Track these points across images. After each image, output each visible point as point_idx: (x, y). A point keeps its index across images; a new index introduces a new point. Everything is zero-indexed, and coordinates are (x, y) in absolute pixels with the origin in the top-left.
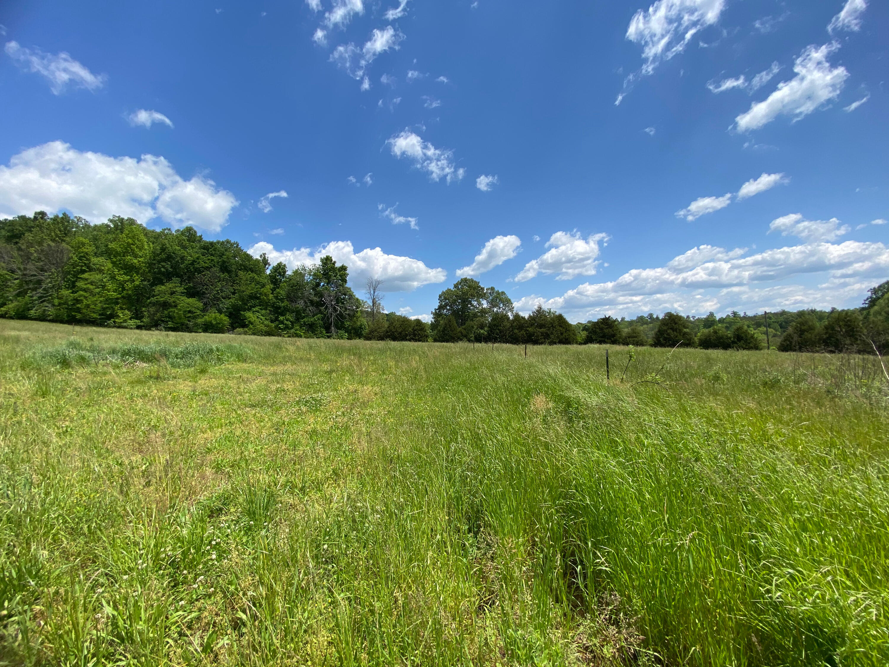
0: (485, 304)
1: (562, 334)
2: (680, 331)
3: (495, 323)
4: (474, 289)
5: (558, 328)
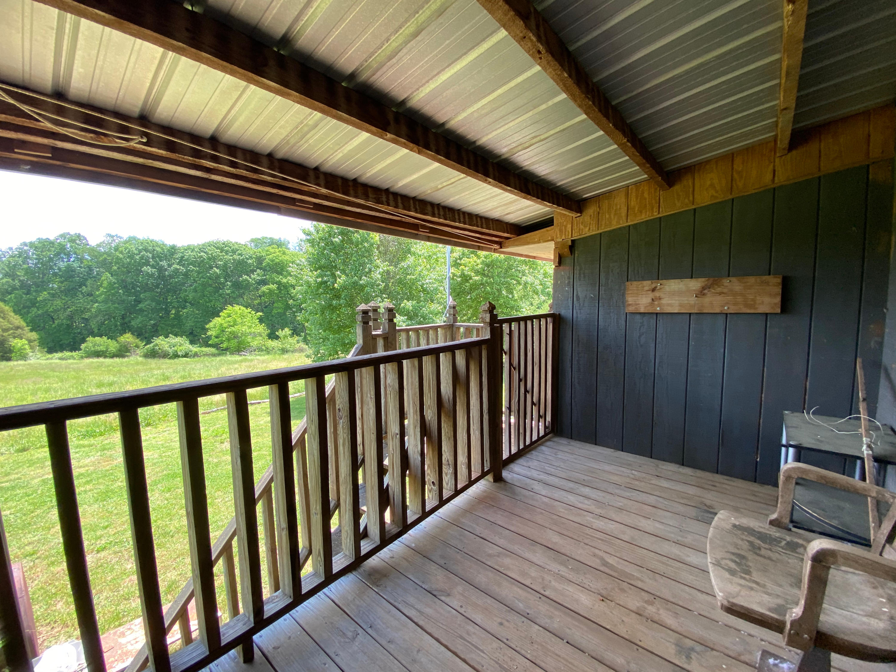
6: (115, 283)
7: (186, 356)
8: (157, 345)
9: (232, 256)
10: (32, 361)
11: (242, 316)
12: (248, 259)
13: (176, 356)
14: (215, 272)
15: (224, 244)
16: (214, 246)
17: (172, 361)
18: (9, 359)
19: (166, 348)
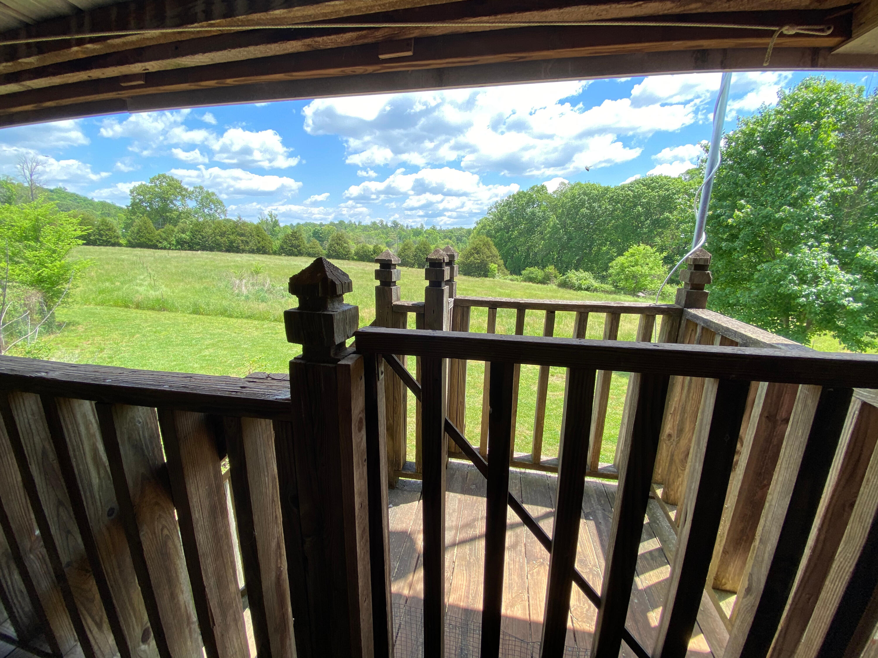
0: (192, 204)
1: (259, 242)
2: (342, 246)
3: (197, 228)
4: (175, 189)
5: (256, 237)
6: (558, 224)
7: (587, 289)
8: (568, 277)
9: (657, 192)
10: (497, 279)
11: (645, 256)
12: (674, 194)
13: (580, 288)
14: (638, 211)
15: (652, 180)
16: (642, 184)
17: (575, 292)
18: (486, 276)
19: (574, 280)
